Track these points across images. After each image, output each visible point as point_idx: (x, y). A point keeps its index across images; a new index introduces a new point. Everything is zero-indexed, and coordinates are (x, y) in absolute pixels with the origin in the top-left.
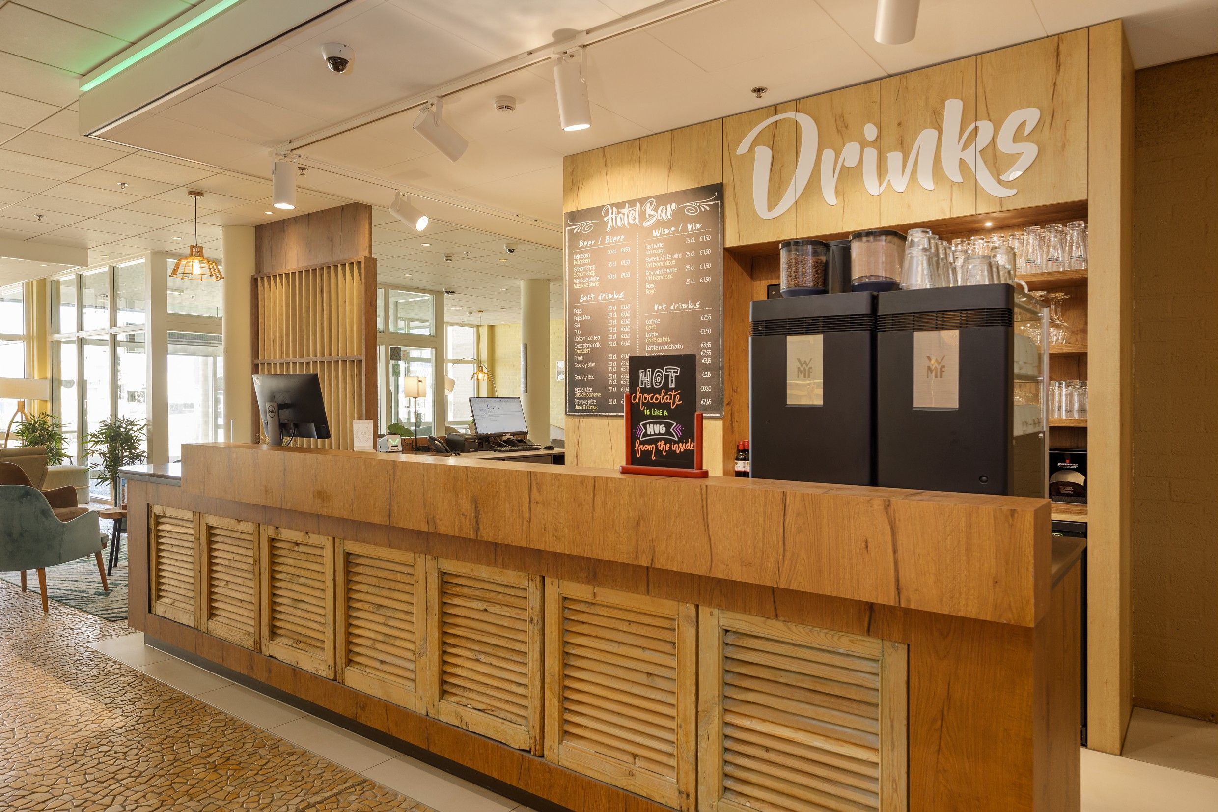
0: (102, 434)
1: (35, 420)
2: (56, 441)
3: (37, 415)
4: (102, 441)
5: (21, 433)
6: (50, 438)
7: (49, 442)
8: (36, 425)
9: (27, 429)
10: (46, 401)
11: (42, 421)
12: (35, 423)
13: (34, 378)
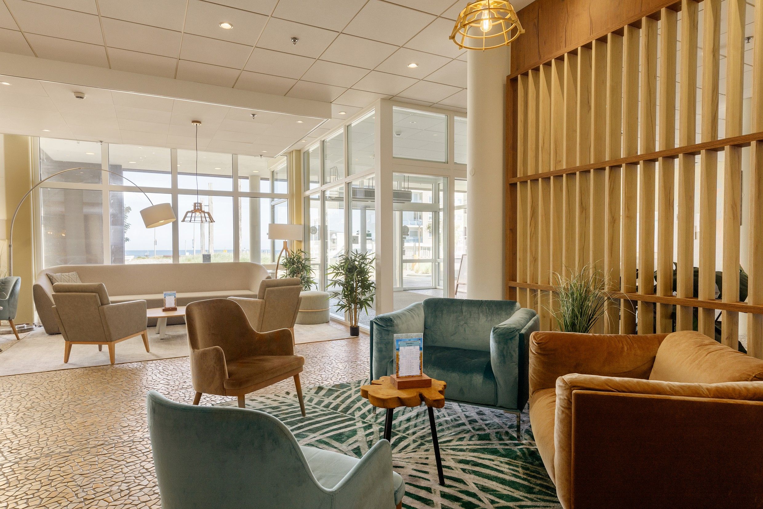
0: (341, 266)
1: (294, 255)
2: (307, 272)
3: (295, 252)
4: (341, 273)
5: (285, 265)
6: (303, 269)
7: (303, 271)
8: (295, 259)
9: (289, 262)
10: (301, 241)
11: (298, 256)
12: (294, 258)
13: (293, 224)
